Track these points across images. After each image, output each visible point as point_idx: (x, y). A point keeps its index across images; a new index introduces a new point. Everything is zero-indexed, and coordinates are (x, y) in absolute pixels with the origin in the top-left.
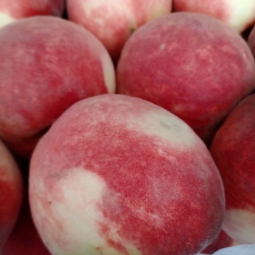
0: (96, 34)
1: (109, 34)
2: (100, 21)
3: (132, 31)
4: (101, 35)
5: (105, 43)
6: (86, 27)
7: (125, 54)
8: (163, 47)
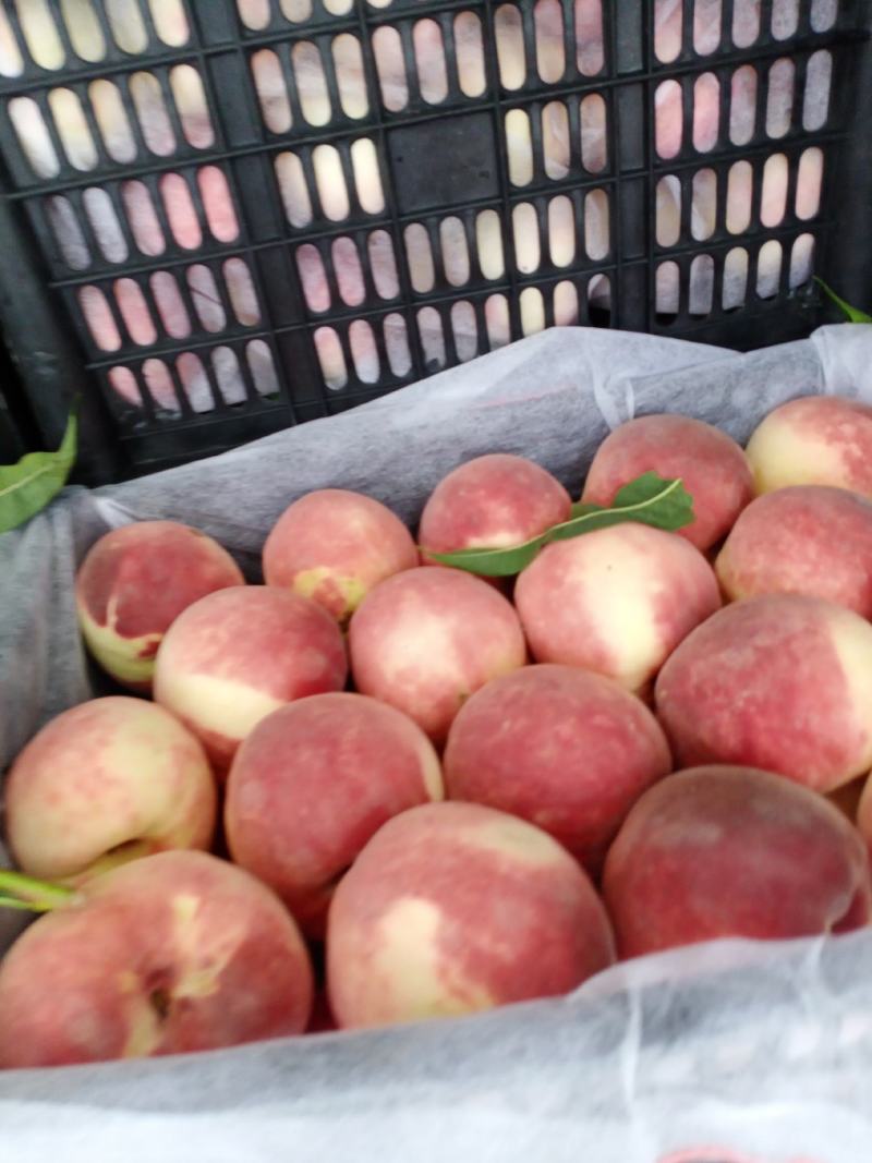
0: (403, 709)
1: (426, 707)
2: (411, 689)
3: (463, 698)
4: (414, 709)
5: (419, 721)
6: (388, 700)
7: (453, 740)
8: (506, 725)
